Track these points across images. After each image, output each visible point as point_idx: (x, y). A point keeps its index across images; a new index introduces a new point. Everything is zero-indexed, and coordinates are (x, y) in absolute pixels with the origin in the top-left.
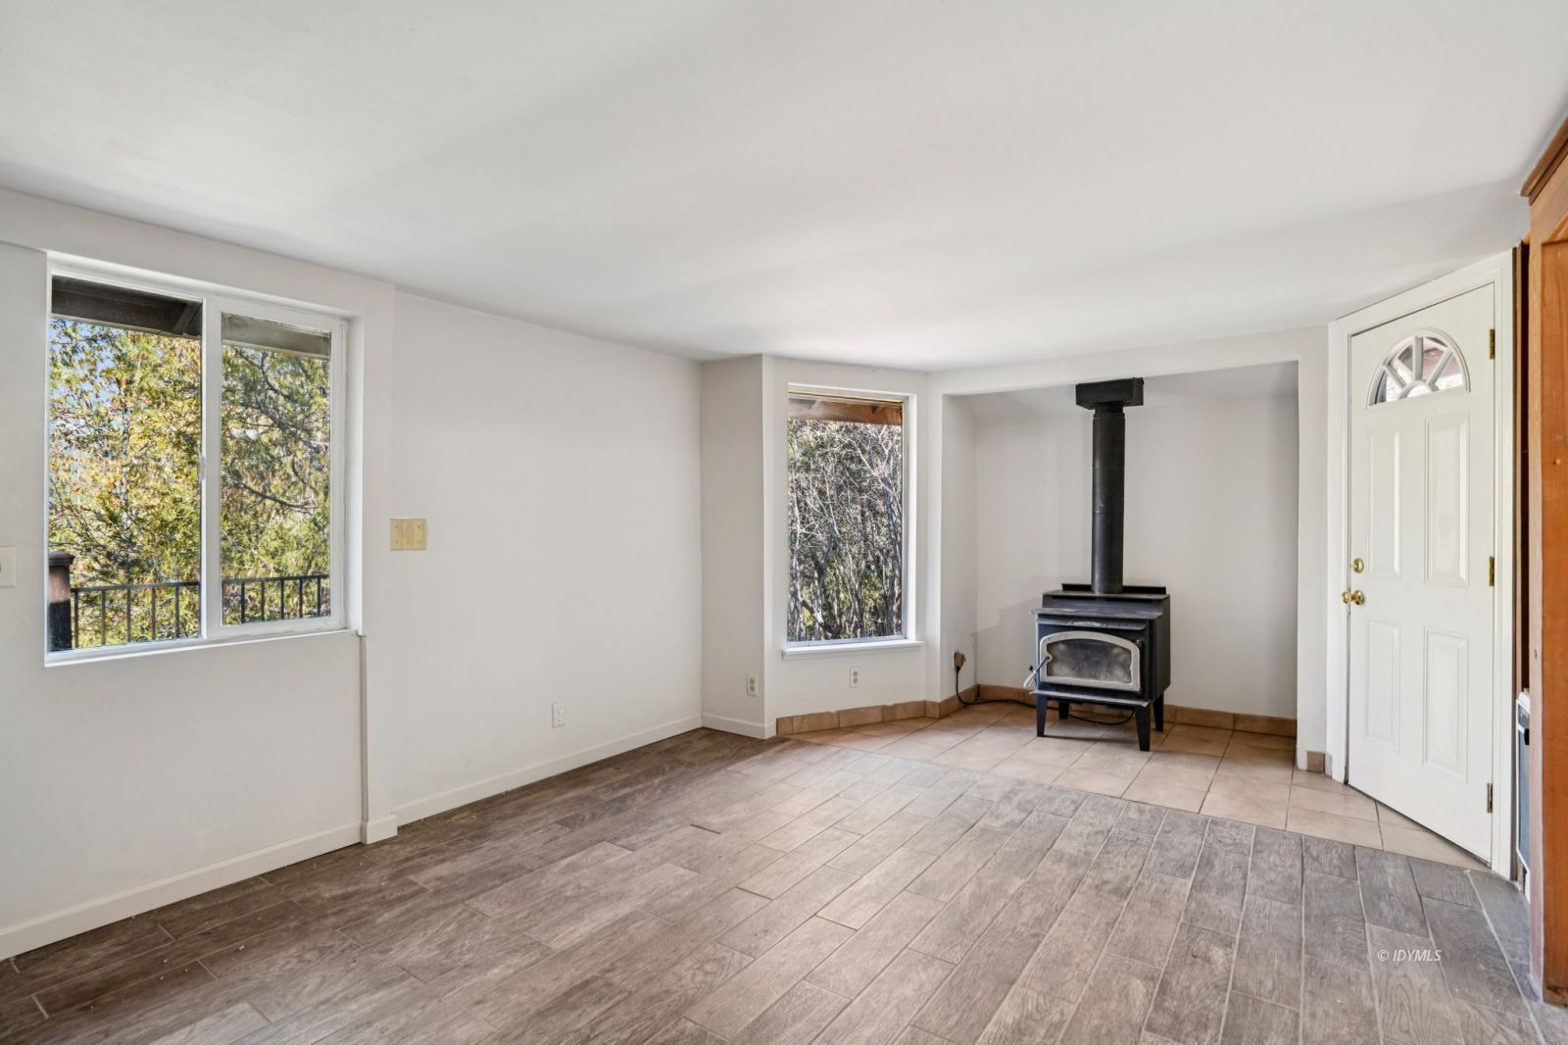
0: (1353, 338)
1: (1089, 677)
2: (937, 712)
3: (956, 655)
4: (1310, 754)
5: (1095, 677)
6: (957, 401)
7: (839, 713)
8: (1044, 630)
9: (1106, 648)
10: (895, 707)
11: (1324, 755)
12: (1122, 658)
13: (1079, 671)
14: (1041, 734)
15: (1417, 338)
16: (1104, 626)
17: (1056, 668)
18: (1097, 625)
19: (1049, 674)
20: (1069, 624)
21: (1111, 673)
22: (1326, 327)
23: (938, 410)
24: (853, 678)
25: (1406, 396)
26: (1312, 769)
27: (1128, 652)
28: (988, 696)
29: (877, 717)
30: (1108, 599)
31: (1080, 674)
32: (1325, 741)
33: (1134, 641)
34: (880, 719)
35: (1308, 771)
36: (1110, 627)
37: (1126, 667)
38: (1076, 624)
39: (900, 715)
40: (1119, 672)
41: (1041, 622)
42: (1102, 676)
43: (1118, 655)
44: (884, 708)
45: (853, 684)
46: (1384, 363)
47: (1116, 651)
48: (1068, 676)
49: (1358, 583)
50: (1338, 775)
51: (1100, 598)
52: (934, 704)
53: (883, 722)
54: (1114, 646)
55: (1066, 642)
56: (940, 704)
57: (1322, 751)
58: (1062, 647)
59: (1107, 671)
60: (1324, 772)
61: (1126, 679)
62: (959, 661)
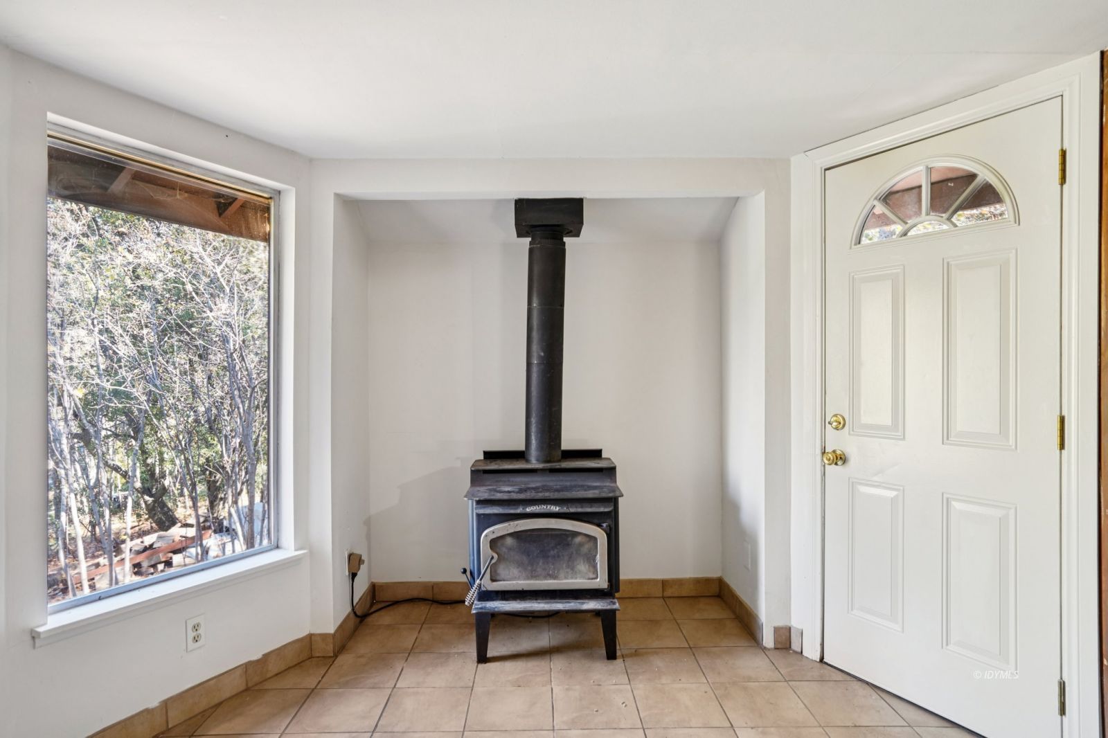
0: (827, 172)
1: (545, 578)
2: (330, 648)
3: (350, 556)
4: (777, 630)
5: (555, 577)
6: (351, 206)
7: (166, 704)
8: (484, 522)
9: (564, 538)
10: (266, 657)
11: (790, 628)
12: (585, 549)
13: (532, 571)
14: (483, 658)
15: (927, 167)
16: (565, 510)
17: (502, 571)
18: (555, 509)
19: (493, 580)
20: (520, 510)
21: (572, 569)
22: (789, 160)
23: (327, 215)
24: (191, 634)
25: (905, 234)
26: (779, 646)
27: (593, 539)
28: (388, 596)
29: (238, 684)
30: (553, 471)
31: (533, 576)
32: (789, 613)
33: (599, 525)
34: (243, 687)
35: (776, 649)
36: (572, 510)
37: (591, 560)
38: (529, 510)
39: (273, 668)
40: (582, 567)
41: (482, 511)
42: (562, 575)
43: (581, 545)
44: (248, 667)
45: (191, 645)
46: (876, 198)
47: (578, 540)
48: (519, 579)
49: (835, 442)
50: (812, 652)
51: (543, 470)
52: (324, 636)
53: (247, 689)
54: (576, 534)
55: (516, 535)
56: (334, 635)
57: (789, 625)
58: (509, 541)
59: (568, 567)
60: (790, 647)
61: (592, 576)
62: (354, 563)
